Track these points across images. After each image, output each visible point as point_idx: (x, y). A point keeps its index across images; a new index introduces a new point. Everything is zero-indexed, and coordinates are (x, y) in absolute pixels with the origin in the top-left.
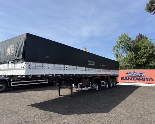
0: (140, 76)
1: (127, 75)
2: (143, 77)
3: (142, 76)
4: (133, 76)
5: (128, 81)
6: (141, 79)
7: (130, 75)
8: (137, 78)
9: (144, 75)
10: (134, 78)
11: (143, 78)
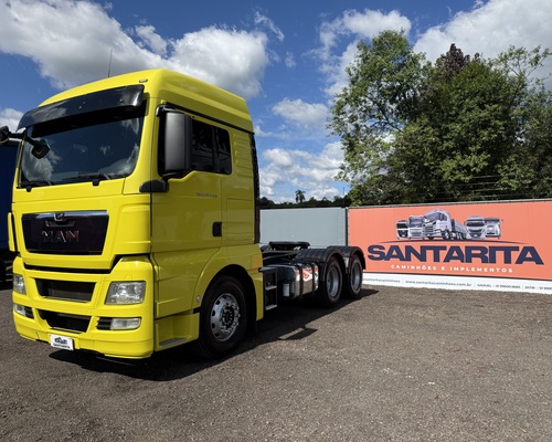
0: (468, 236)
1: (400, 233)
2: (487, 245)
3: (483, 236)
4: (431, 239)
5: (404, 266)
6: (476, 256)
7: (414, 234)
8: (452, 249)
9: (490, 234)
10: (436, 250)
11: (483, 249)
